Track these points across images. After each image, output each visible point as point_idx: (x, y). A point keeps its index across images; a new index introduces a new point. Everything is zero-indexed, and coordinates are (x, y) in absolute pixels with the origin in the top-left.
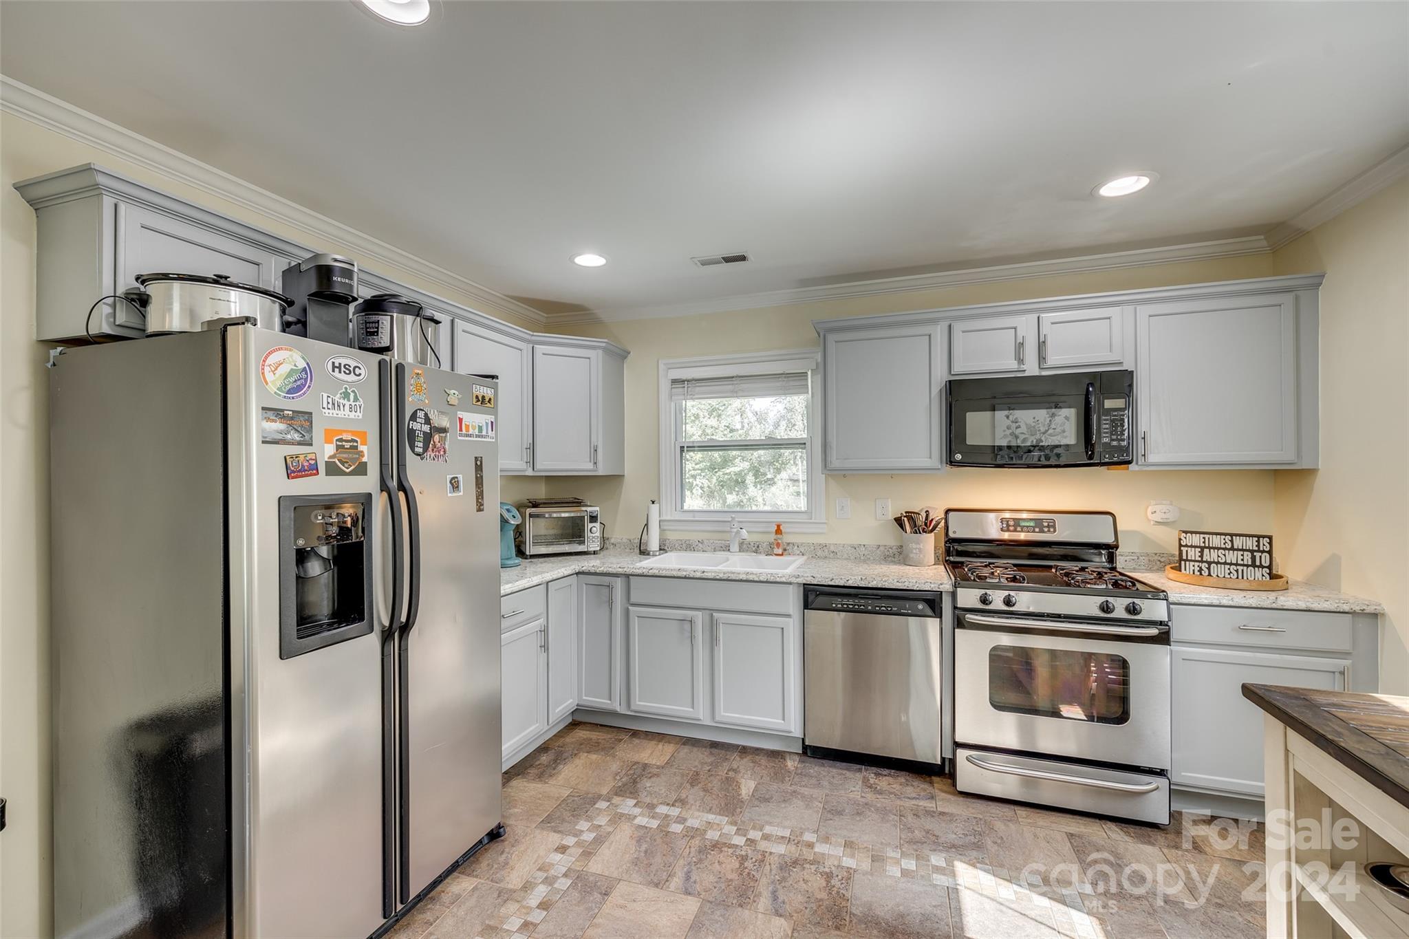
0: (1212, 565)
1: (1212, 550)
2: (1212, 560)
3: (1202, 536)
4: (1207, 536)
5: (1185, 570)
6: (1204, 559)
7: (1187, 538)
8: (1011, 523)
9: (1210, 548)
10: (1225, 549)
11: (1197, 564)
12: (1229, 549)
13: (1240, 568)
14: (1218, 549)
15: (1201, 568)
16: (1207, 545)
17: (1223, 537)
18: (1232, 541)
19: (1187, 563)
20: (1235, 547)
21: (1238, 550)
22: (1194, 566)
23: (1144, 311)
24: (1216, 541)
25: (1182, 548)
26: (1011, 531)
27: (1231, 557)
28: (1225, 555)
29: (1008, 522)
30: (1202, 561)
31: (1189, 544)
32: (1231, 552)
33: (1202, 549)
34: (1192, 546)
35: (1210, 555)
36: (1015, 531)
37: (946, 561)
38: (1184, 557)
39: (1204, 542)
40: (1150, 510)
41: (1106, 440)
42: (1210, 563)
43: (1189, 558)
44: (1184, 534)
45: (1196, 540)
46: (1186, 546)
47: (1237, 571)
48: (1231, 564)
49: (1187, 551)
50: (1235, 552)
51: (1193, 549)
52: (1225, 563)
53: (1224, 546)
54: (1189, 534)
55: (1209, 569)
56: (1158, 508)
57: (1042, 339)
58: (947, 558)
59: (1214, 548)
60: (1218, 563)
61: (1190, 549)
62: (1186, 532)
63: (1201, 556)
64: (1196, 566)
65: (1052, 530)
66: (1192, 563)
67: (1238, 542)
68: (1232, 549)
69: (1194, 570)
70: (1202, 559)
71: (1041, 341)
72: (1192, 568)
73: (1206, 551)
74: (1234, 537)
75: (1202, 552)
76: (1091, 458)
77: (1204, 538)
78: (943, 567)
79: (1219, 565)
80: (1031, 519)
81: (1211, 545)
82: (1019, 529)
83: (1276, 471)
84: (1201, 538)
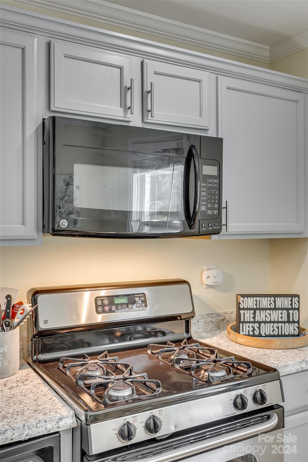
0: (262, 324)
1: (261, 311)
2: (262, 320)
3: (255, 299)
4: (258, 299)
5: (243, 331)
6: (256, 320)
7: (244, 302)
8: (106, 302)
9: (260, 309)
10: (270, 309)
11: (251, 325)
12: (273, 309)
13: (280, 325)
14: (266, 309)
15: (254, 328)
16: (258, 307)
17: (269, 298)
18: (275, 302)
19: (244, 324)
20: (277, 307)
21: (279, 309)
22: (249, 327)
23: (225, 82)
24: (265, 302)
25: (241, 311)
26: (106, 312)
27: (275, 316)
28: (270, 315)
29: (102, 300)
30: (254, 322)
31: (246, 307)
32: (274, 311)
33: (255, 310)
34: (248, 309)
35: (261, 316)
36: (110, 311)
37: (35, 362)
38: (242, 320)
39: (256, 305)
40: (205, 274)
41: (203, 208)
42: (260, 323)
43: (246, 320)
44: (242, 298)
45: (250, 303)
46: (244, 309)
47: (278, 328)
48: (274, 322)
49: (244, 313)
50: (277, 311)
51: (248, 311)
52: (270, 322)
53: (269, 307)
54: (246, 298)
55: (259, 328)
56: (210, 273)
57: (147, 88)
58: (35, 358)
59: (263, 309)
60: (265, 322)
61: (246, 311)
62: (243, 296)
63: (254, 318)
64: (250, 327)
65: (143, 305)
66: (248, 324)
67: (280, 302)
68: (275, 309)
69: (249, 331)
70: (255, 320)
71: (145, 90)
72: (248, 329)
73: (258, 312)
74: (276, 298)
75: (254, 314)
76: (191, 226)
77: (256, 301)
78: (30, 370)
79: (266, 324)
80: (124, 296)
81: (261, 307)
82: (114, 308)
83: (271, 240)
84: (254, 301)
